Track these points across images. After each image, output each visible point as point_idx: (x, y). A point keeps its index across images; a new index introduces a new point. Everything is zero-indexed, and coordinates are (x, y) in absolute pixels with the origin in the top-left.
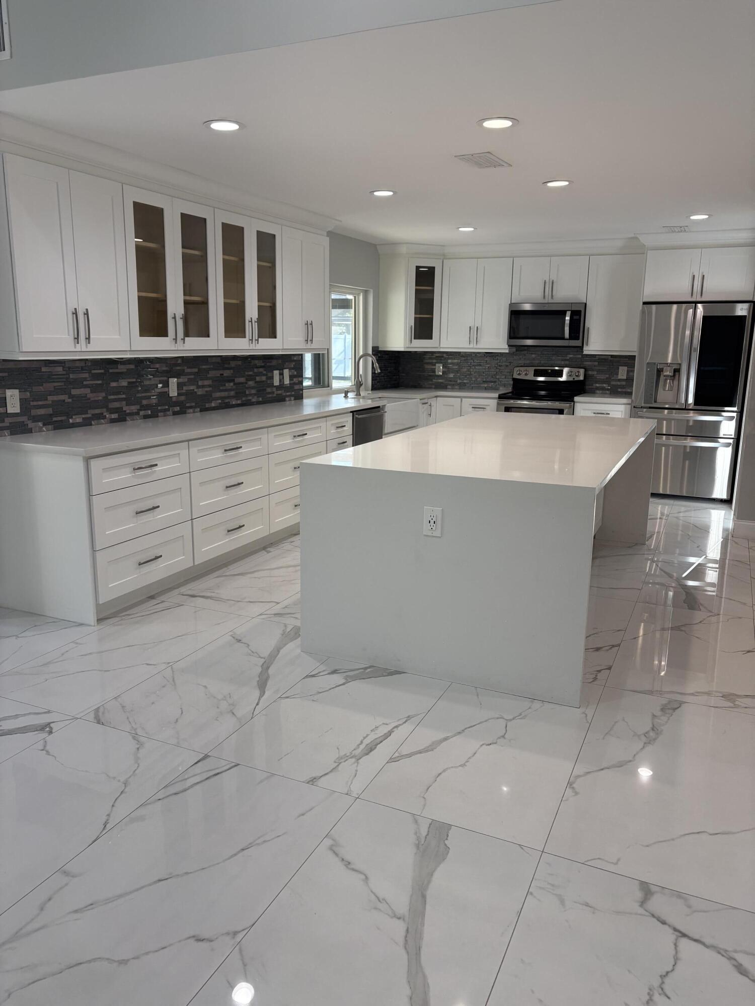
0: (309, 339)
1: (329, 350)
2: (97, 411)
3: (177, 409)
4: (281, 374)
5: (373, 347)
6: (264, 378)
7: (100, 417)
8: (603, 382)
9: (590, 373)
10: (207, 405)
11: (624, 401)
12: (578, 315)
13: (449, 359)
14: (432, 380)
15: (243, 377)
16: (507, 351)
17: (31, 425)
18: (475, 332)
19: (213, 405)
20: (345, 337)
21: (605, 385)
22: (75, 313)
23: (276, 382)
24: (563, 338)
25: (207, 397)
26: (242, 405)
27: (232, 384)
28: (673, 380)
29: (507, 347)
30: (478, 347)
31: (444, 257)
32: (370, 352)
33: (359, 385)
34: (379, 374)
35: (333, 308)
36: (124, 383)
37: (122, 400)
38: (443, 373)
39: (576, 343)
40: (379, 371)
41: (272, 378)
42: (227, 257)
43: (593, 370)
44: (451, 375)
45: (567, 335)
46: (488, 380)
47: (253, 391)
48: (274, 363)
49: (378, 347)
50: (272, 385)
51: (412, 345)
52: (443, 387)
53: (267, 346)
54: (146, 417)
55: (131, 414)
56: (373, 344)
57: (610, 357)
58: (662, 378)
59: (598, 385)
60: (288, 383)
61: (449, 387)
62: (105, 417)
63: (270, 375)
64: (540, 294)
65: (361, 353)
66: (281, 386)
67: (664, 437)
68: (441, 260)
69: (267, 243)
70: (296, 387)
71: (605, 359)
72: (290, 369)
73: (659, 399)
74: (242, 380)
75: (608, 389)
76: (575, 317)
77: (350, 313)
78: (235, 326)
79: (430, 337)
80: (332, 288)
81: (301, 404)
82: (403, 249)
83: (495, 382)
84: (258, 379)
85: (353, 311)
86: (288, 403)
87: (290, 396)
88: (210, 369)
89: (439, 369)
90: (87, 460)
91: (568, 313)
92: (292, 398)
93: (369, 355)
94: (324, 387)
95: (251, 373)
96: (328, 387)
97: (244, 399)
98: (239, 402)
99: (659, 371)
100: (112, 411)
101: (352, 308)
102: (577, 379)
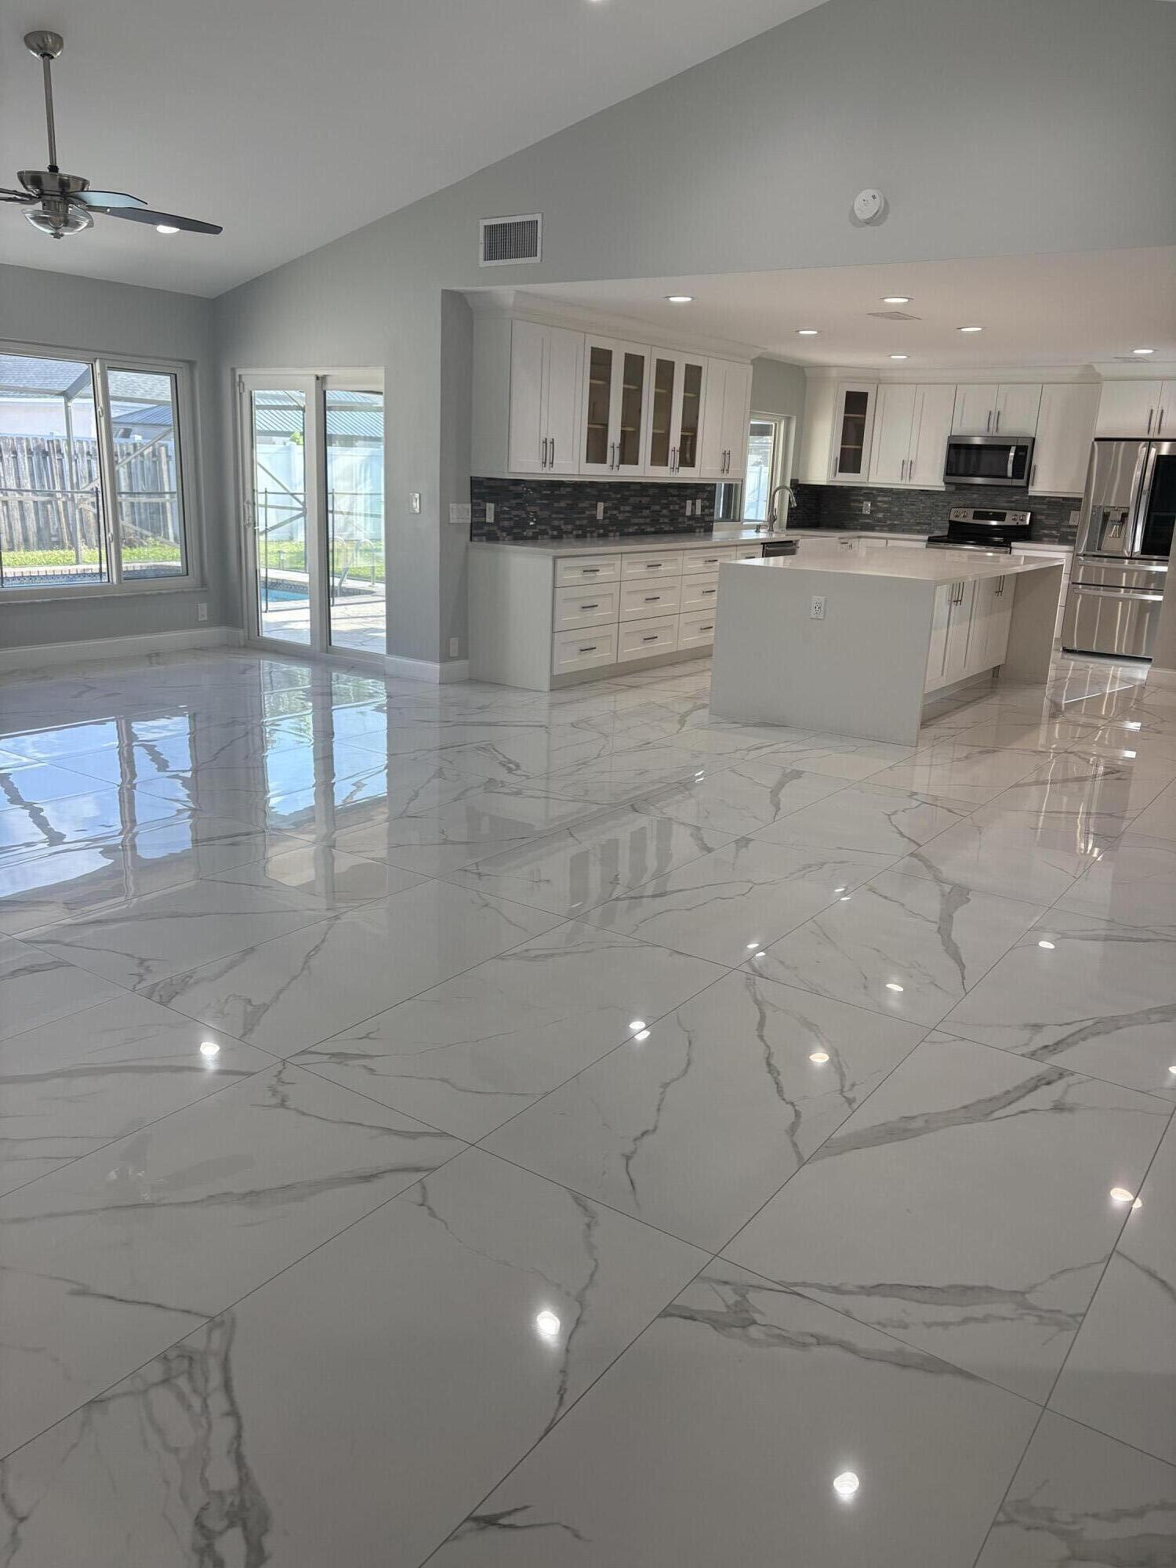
0: (725, 469)
1: (743, 481)
2: (543, 527)
3: (601, 531)
4: (694, 504)
5: (792, 480)
6: (677, 507)
7: (544, 532)
8: (1050, 528)
9: (1039, 517)
10: (626, 530)
11: (1066, 548)
12: (1025, 452)
13: (879, 495)
14: (857, 520)
15: (659, 504)
16: (944, 489)
17: (499, 533)
18: (908, 467)
19: (631, 530)
20: (761, 470)
21: (1054, 532)
22: (545, 442)
23: (688, 513)
24: (1006, 477)
25: (626, 523)
26: (655, 533)
27: (648, 511)
28: (1121, 526)
29: (943, 484)
30: (911, 483)
31: (879, 382)
32: (788, 485)
33: (772, 519)
34: (796, 508)
35: (751, 435)
36: (563, 504)
37: (561, 519)
38: (871, 511)
39: (1021, 482)
40: (796, 505)
41: (685, 507)
42: (658, 390)
43: (1042, 514)
44: (880, 515)
45: (1010, 474)
46: (922, 521)
47: (666, 520)
48: (689, 492)
49: (797, 480)
50: (684, 515)
51: (837, 478)
52: (871, 528)
53: (686, 475)
54: (577, 536)
55: (566, 533)
56: (792, 475)
57: (1061, 499)
58: (1109, 523)
59: (1046, 532)
60: (700, 513)
61: (877, 528)
62: (547, 534)
63: (683, 504)
64: (984, 426)
65: (778, 485)
66: (693, 517)
67: (1122, 590)
68: (876, 385)
69: (694, 375)
70: (707, 519)
71: (1055, 502)
72: (703, 500)
73: (1104, 546)
74: (657, 508)
75: (1056, 537)
76: (1021, 453)
77: (770, 439)
78: (659, 456)
79: (857, 470)
80: (752, 415)
81: (711, 535)
82: (834, 373)
83: (929, 524)
84: (672, 508)
85: (773, 437)
86: (697, 534)
87: (701, 527)
88: (631, 496)
89: (867, 507)
90: (555, 559)
91: (1013, 449)
92: (702, 530)
93: (786, 487)
94: (734, 520)
95: (666, 501)
96: (739, 521)
97: (658, 527)
98: (653, 529)
99: (1106, 516)
100: (554, 528)
101: (771, 435)
102: (1021, 523)
